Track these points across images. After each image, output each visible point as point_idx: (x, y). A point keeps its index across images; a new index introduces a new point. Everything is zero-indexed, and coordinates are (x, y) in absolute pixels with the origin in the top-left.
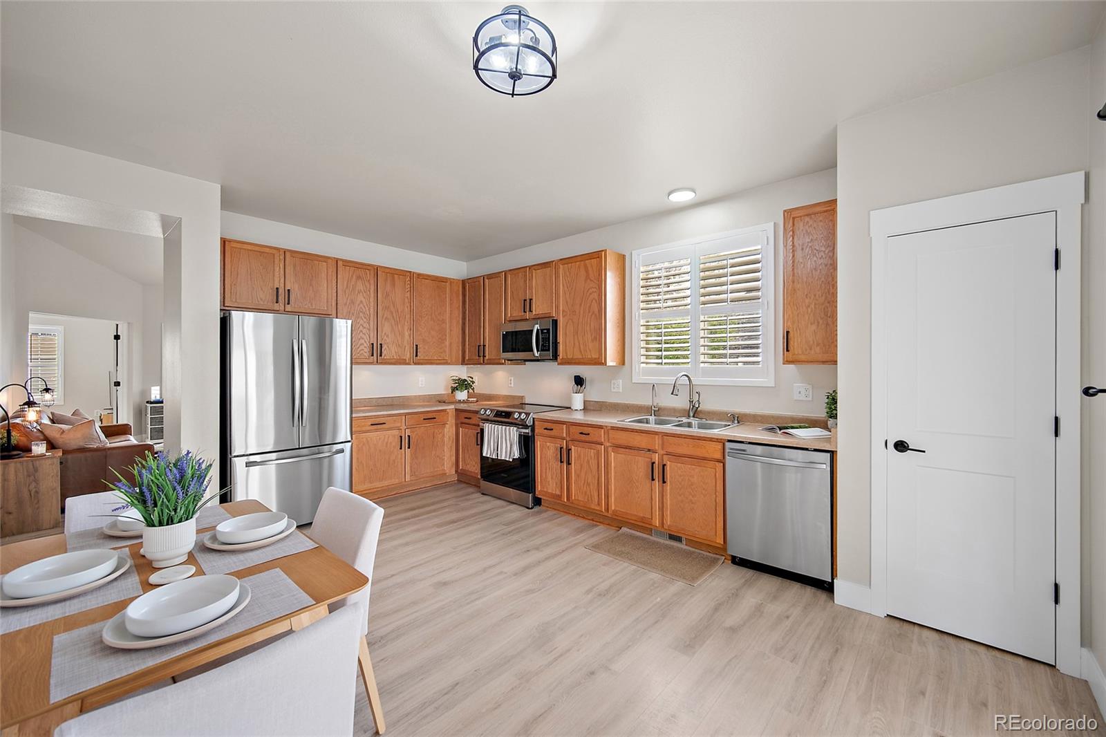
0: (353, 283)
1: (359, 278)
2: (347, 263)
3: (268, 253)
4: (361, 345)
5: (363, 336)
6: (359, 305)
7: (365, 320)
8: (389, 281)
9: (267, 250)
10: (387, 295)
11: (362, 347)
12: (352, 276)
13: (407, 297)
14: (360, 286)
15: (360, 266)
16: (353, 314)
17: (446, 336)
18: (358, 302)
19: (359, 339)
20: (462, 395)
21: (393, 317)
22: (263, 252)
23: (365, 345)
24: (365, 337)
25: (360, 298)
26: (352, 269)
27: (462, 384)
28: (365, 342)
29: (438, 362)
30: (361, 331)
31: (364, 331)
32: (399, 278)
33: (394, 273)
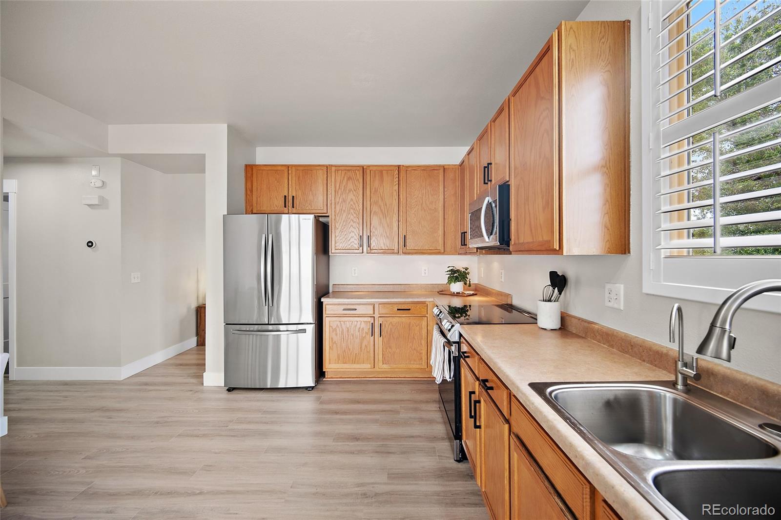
0: (344, 183)
1: (349, 178)
2: (338, 168)
3: (280, 170)
4: (352, 237)
5: (353, 230)
6: (349, 203)
7: (355, 215)
8: (377, 178)
9: (279, 168)
10: (376, 191)
11: (352, 240)
12: (344, 178)
13: (396, 191)
14: (350, 185)
15: (350, 168)
16: (344, 211)
17: (439, 225)
18: (349, 200)
19: (350, 233)
20: (457, 287)
21: (381, 210)
22: (277, 170)
23: (355, 237)
24: (355, 231)
25: (351, 196)
26: (343, 172)
27: (457, 275)
28: (355, 235)
29: (429, 251)
30: (352, 226)
31: (354, 225)
32: (387, 173)
33: (382, 171)
